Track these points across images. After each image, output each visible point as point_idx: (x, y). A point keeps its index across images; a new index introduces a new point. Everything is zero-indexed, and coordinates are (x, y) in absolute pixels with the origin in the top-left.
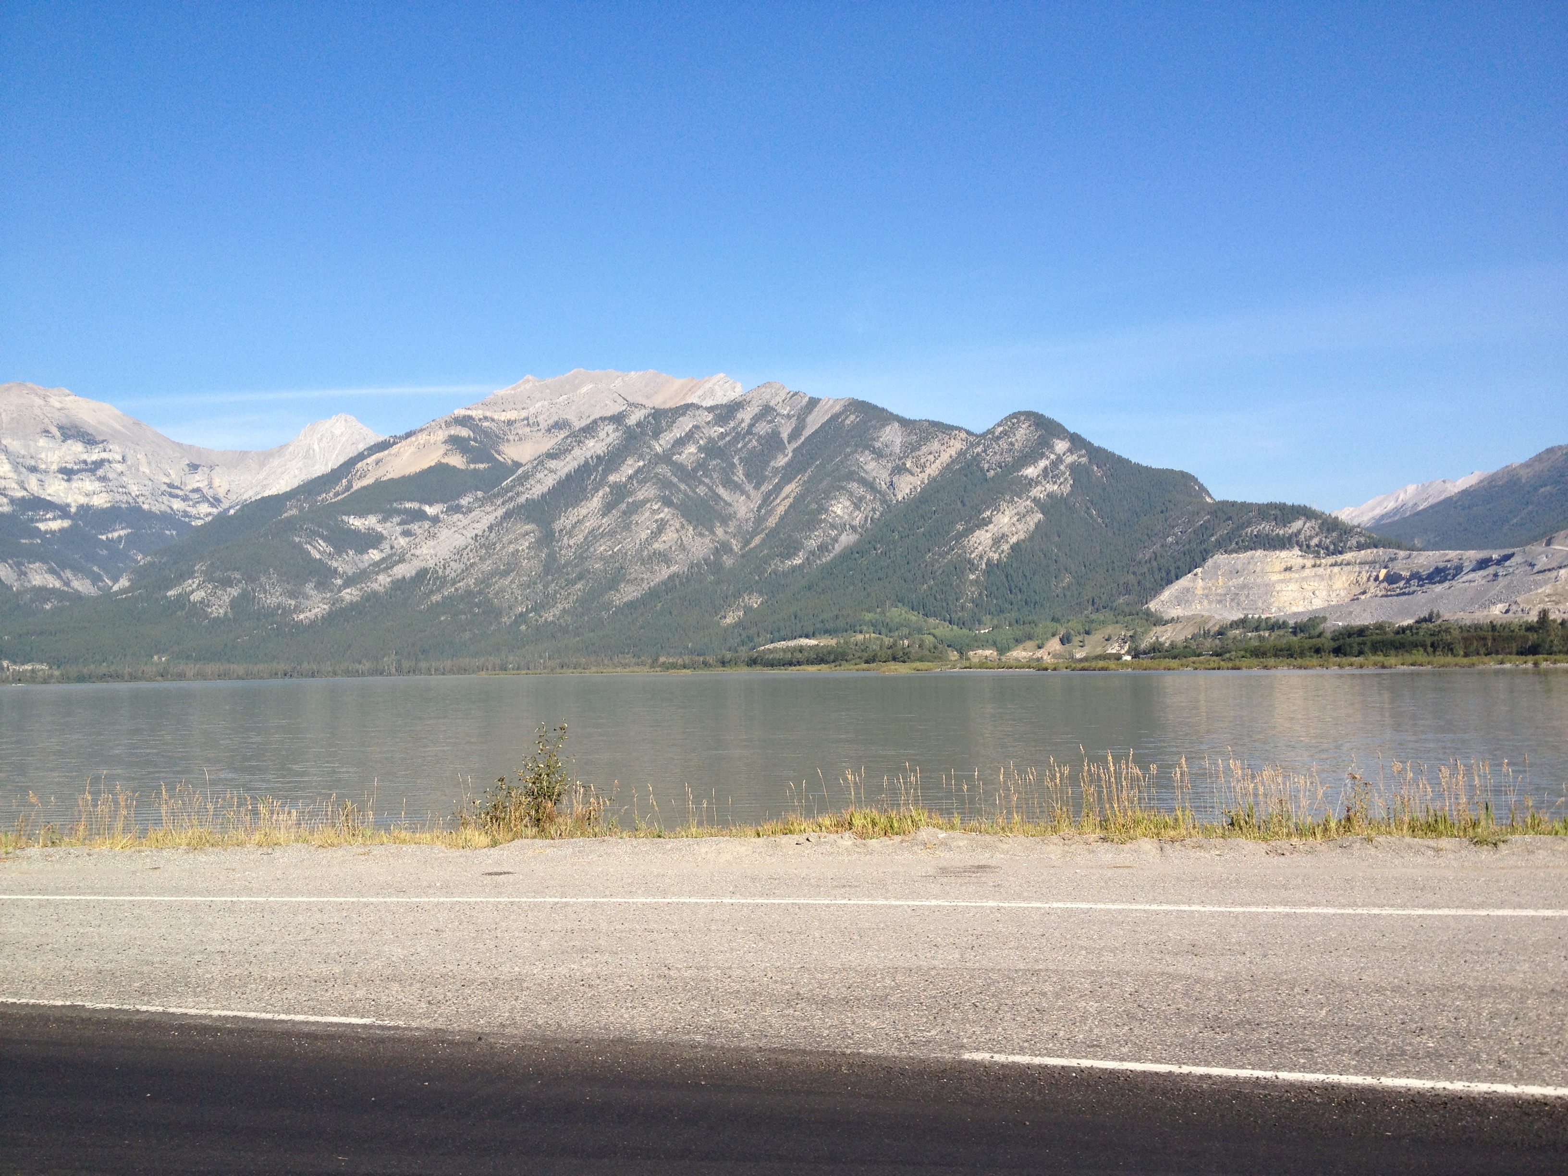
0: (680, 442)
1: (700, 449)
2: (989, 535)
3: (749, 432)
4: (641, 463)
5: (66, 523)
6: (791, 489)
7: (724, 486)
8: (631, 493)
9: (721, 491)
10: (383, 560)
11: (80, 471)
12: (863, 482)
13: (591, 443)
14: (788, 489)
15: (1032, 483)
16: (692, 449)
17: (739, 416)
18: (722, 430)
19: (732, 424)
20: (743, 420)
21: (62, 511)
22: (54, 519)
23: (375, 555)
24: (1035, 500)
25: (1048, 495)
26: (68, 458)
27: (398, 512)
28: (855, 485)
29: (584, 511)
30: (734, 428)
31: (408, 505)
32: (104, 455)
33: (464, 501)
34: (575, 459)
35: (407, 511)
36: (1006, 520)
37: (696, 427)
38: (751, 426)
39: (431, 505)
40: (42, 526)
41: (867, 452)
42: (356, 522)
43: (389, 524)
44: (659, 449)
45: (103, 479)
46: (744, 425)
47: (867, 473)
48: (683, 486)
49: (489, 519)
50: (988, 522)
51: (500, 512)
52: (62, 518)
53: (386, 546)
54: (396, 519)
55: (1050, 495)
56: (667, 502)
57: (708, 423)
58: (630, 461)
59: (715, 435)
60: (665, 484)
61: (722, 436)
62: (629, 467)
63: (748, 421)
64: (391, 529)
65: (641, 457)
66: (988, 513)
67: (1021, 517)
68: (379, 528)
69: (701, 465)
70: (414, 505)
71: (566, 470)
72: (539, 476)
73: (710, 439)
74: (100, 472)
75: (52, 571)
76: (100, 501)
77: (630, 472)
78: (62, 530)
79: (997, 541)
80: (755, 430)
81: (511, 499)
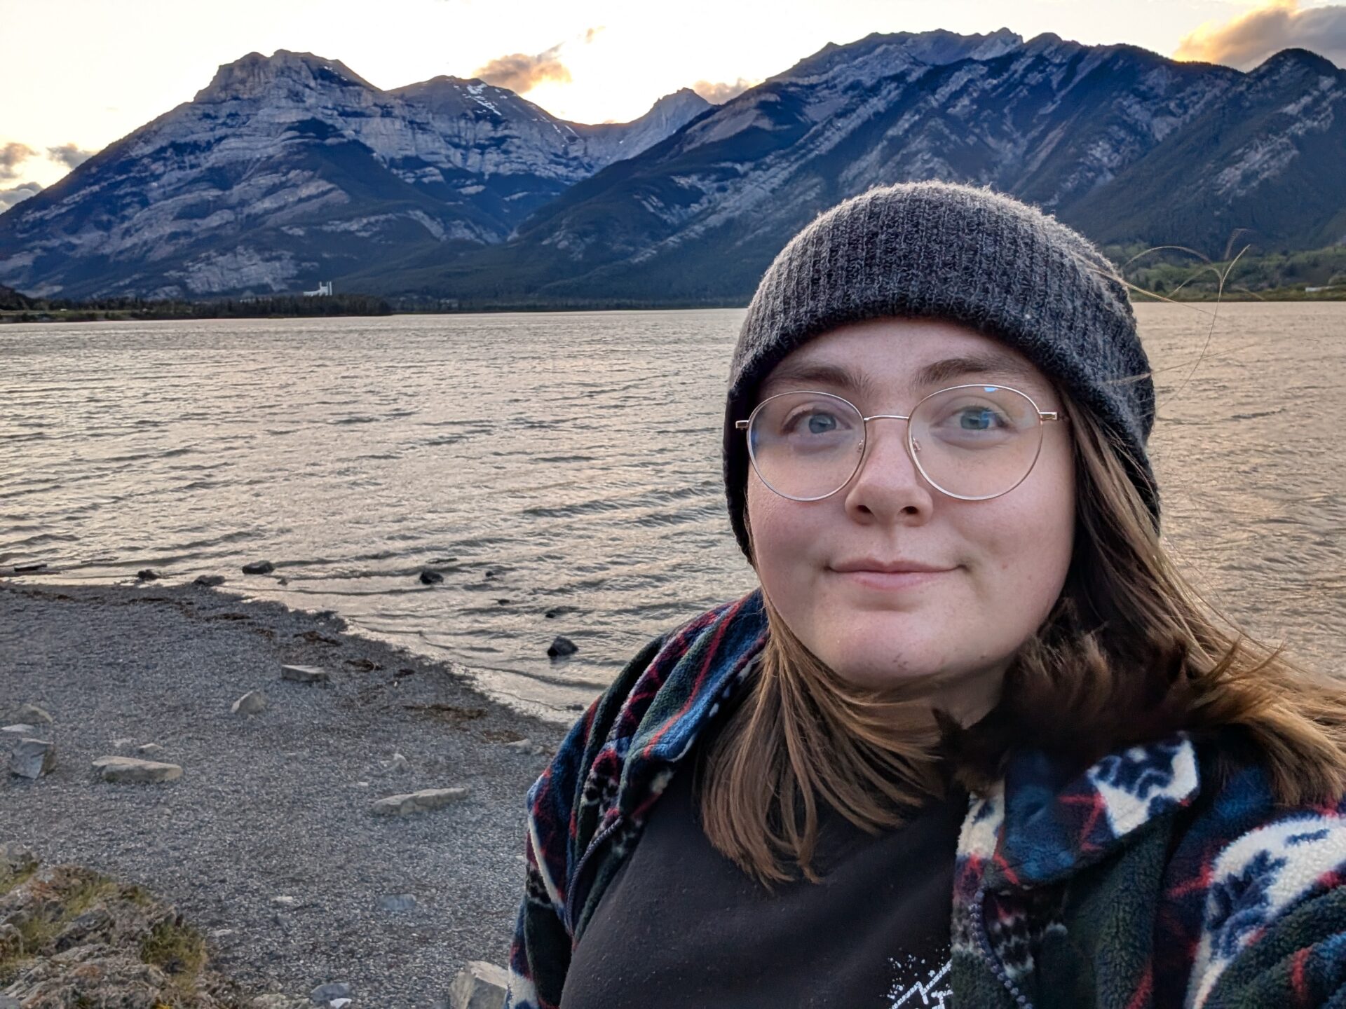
0: (956, 96)
1: (973, 101)
2: (1238, 172)
3: (1021, 82)
4: (917, 117)
5: (481, 188)
6: (1056, 135)
7: (992, 136)
8: (904, 146)
9: (990, 140)
10: (701, 212)
11: (490, 146)
12: (1124, 125)
13: (874, 101)
14: (1051, 135)
15: (1292, 120)
16: (965, 101)
17: (1013, 67)
18: (995, 82)
19: (1006, 75)
20: (1015, 72)
21: (478, 177)
22: (472, 185)
23: (695, 208)
24: (1294, 138)
25: (1306, 132)
26: (481, 135)
27: (716, 171)
28: (1116, 128)
29: (864, 164)
30: (1008, 79)
31: (723, 165)
32: (507, 132)
33: (768, 160)
34: (859, 116)
35: (723, 170)
36: (1258, 157)
37: (970, 81)
38: (1024, 76)
39: (742, 163)
40: (464, 191)
41: (1131, 96)
42: (683, 181)
43: (707, 182)
44: (935, 104)
45: (506, 152)
46: (1017, 76)
47: (1128, 115)
48: (953, 137)
49: (784, 175)
50: (1241, 158)
51: (795, 167)
52: (477, 184)
53: (704, 200)
54: (713, 177)
55: (1309, 132)
56: (937, 153)
57: (982, 76)
58: (907, 116)
59: (988, 87)
60: (937, 136)
61: (995, 88)
62: (905, 122)
63: (1020, 71)
64: (708, 185)
65: (918, 111)
66: (1240, 151)
67: (1275, 154)
68: (699, 185)
69: (974, 117)
70: (728, 164)
71: (851, 127)
72: (828, 134)
73: (984, 91)
74: (504, 147)
75: (467, 226)
76: (505, 170)
77: (907, 126)
78: (478, 193)
79: (1247, 178)
80: (1026, 81)
81: (804, 156)
